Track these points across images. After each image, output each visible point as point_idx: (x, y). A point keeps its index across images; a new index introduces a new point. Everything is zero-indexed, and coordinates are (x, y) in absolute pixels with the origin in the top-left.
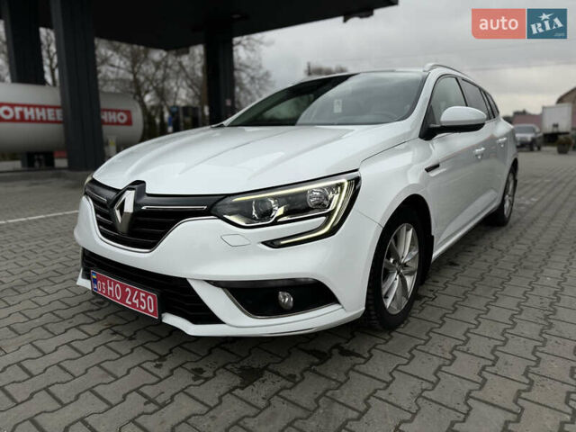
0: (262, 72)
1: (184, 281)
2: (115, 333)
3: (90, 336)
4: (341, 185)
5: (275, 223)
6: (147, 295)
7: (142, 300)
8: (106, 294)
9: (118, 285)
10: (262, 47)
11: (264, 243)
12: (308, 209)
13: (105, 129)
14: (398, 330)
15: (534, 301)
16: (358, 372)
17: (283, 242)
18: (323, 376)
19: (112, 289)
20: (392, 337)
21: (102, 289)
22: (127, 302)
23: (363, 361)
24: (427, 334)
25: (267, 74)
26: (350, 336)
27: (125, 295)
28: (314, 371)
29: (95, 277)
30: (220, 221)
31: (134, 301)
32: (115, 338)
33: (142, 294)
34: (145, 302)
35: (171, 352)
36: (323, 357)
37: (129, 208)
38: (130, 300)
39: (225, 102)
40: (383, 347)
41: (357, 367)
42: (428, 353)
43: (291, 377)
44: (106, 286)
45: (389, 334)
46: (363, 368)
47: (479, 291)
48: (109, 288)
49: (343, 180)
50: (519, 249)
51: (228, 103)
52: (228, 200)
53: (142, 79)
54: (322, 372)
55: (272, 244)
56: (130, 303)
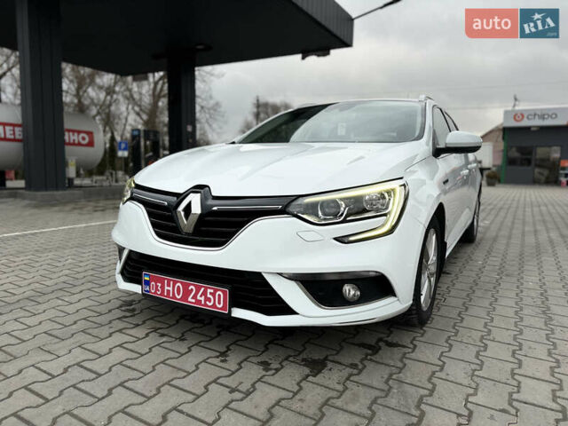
0: (212, 102)
1: (259, 275)
2: (163, 335)
3: (139, 339)
4: (393, 190)
5: (344, 221)
6: (216, 291)
7: (209, 296)
8: (162, 294)
9: (178, 284)
10: (212, 78)
11: (335, 239)
12: (365, 211)
13: (68, 149)
14: (427, 325)
15: (527, 301)
16: (410, 359)
17: (352, 238)
18: (383, 364)
19: (171, 289)
20: (425, 331)
21: (157, 290)
22: (190, 299)
23: (410, 350)
24: (454, 328)
25: (217, 104)
26: (388, 332)
27: (187, 293)
28: (371, 360)
29: (147, 278)
30: (295, 219)
31: (199, 298)
32: (164, 339)
33: (209, 291)
34: (214, 299)
35: (228, 349)
36: (375, 349)
37: (196, 209)
38: (195, 297)
39: (186, 128)
40: (421, 339)
41: (407, 356)
42: (461, 342)
43: (353, 366)
44: (163, 287)
45: (421, 329)
46: (413, 355)
47: (478, 293)
48: (166, 288)
49: (395, 185)
50: (495, 261)
51: (189, 129)
52: (300, 201)
53: (86, 102)
54: (378, 360)
55: (341, 240)
56: (194, 301)
